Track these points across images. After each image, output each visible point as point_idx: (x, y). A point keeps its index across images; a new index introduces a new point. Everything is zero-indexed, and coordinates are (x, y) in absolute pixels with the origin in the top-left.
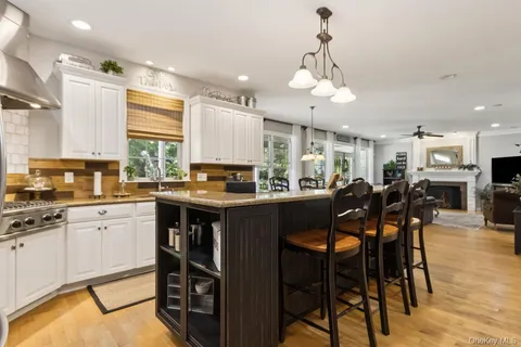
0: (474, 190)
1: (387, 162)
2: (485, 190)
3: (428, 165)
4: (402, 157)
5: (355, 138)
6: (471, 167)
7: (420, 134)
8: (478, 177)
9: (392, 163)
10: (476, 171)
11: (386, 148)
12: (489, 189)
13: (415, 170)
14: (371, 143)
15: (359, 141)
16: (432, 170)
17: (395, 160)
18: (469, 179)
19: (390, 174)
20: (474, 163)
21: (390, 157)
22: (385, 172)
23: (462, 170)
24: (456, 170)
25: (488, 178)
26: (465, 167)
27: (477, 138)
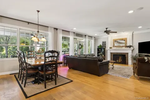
0: (131, 56)
1: (99, 45)
2: (136, 56)
3: (114, 46)
4: (104, 43)
5: (86, 36)
6: (130, 47)
7: (107, 32)
8: (132, 51)
9: (101, 46)
10: (132, 48)
11: (99, 40)
12: (137, 56)
13: (109, 48)
14: (93, 38)
15: (87, 37)
16: (115, 48)
17: (102, 45)
18: (129, 51)
19: (100, 50)
20: (131, 45)
21: (100, 43)
22: (98, 49)
23: (126, 48)
24: (124, 48)
25: (137, 51)
26: (127, 47)
27: (133, 34)
